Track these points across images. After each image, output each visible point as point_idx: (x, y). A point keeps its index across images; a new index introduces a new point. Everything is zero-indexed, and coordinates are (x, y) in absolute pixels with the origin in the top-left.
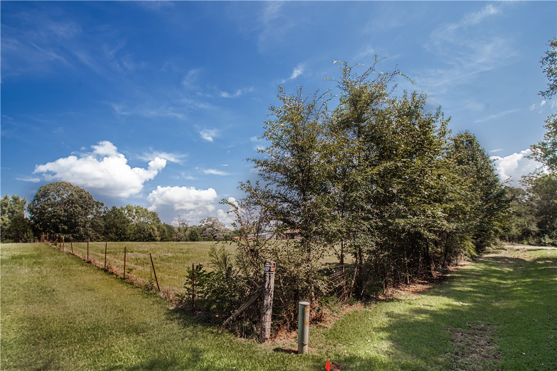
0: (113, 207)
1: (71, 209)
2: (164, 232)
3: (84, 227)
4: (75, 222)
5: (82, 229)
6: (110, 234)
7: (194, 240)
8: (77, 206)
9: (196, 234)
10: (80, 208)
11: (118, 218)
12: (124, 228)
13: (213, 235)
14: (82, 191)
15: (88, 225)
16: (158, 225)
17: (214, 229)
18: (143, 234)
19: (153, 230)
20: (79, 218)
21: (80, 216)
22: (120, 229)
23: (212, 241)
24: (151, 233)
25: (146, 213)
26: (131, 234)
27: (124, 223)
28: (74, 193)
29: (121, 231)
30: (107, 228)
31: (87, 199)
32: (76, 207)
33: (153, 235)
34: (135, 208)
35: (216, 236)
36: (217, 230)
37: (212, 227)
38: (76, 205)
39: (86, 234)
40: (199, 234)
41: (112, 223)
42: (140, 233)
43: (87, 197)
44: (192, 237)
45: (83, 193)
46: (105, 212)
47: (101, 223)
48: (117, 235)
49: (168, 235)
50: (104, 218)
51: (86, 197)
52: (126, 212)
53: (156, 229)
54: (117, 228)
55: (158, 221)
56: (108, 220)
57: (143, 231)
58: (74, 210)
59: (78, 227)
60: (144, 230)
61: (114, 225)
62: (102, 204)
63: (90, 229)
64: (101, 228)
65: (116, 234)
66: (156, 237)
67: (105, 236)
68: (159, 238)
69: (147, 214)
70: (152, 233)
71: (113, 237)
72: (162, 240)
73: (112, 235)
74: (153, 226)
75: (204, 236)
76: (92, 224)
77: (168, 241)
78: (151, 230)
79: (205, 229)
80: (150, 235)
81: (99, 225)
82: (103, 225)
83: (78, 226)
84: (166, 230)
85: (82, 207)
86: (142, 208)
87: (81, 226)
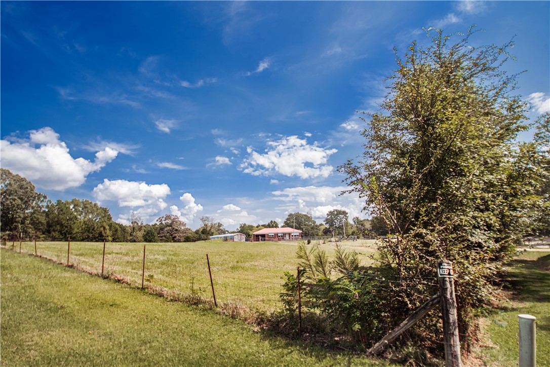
0: (58, 201)
1: (8, 202)
2: (116, 231)
3: (23, 223)
4: (13, 218)
5: (20, 226)
6: (53, 233)
7: (150, 241)
8: (16, 198)
9: (152, 234)
10: (20, 201)
11: (64, 214)
12: (70, 226)
13: (172, 235)
14: (23, 180)
15: (28, 221)
16: (109, 223)
17: (173, 229)
18: (92, 233)
19: (104, 228)
20: (17, 212)
21: (19, 211)
22: (66, 227)
23: (171, 242)
24: (101, 232)
25: (95, 209)
26: (78, 233)
27: (70, 219)
28: (13, 182)
29: (66, 229)
30: (49, 225)
31: (29, 190)
32: (14, 200)
33: (104, 235)
34: (83, 202)
35: (175, 237)
36: (177, 230)
37: (171, 226)
38: (14, 197)
39: (25, 232)
40: (156, 234)
41: (56, 219)
42: (89, 232)
43: (29, 188)
44: (147, 237)
45: (24, 183)
46: (47, 207)
47: (43, 219)
48: (61, 234)
49: (121, 235)
50: (47, 214)
51: (27, 188)
52: (71, 207)
53: (107, 227)
54: (62, 225)
55: (110, 219)
56: (51, 216)
57: (92, 230)
58: (11, 203)
59: (15, 224)
60: (94, 228)
61: (59, 223)
62: (45, 197)
63: (30, 225)
64: (42, 225)
65: (60, 232)
66: (107, 236)
67: (45, 234)
68: (110, 238)
69: (97, 209)
70: (103, 232)
71: (57, 236)
72: (114, 240)
73: (56, 234)
74: (105, 224)
75: (161, 237)
76: (31, 220)
77: (121, 242)
78: (102, 229)
79: (162, 229)
80: (101, 234)
81: (40, 222)
82: (44, 221)
83: (16, 222)
84: (119, 229)
85: (22, 199)
86: (91, 203)
87: (19, 222)
